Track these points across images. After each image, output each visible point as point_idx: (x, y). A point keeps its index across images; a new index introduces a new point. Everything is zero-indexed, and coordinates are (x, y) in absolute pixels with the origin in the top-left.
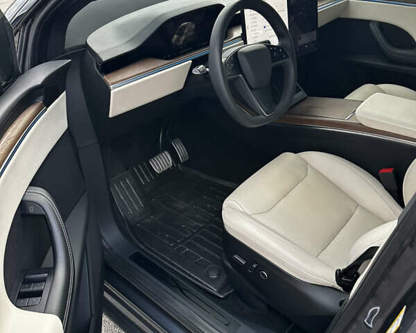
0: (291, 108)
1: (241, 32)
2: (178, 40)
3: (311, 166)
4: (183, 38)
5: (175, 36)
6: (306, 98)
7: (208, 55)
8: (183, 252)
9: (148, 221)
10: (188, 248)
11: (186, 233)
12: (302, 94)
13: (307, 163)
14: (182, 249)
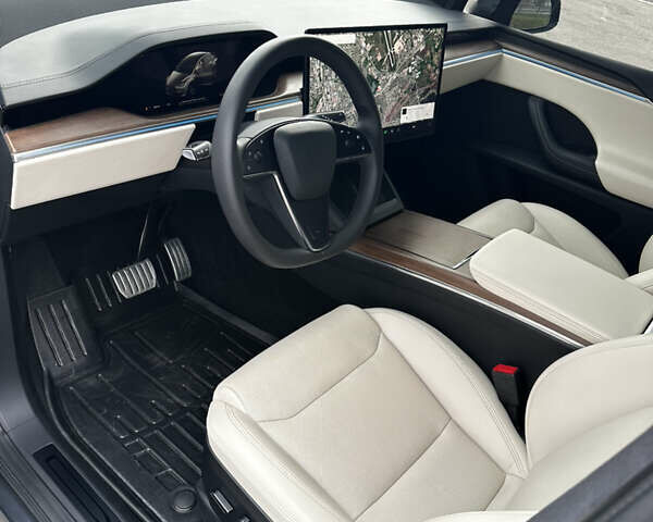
0: (369, 227)
1: (301, 86)
2: (178, 81)
3: (385, 336)
4: (191, 78)
5: (175, 74)
6: (400, 212)
7: (214, 120)
8: (137, 454)
9: (91, 382)
10: (151, 446)
11: (154, 417)
12: (395, 203)
13: (380, 330)
14: (138, 447)
